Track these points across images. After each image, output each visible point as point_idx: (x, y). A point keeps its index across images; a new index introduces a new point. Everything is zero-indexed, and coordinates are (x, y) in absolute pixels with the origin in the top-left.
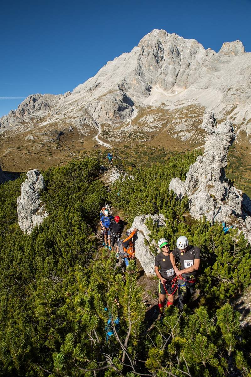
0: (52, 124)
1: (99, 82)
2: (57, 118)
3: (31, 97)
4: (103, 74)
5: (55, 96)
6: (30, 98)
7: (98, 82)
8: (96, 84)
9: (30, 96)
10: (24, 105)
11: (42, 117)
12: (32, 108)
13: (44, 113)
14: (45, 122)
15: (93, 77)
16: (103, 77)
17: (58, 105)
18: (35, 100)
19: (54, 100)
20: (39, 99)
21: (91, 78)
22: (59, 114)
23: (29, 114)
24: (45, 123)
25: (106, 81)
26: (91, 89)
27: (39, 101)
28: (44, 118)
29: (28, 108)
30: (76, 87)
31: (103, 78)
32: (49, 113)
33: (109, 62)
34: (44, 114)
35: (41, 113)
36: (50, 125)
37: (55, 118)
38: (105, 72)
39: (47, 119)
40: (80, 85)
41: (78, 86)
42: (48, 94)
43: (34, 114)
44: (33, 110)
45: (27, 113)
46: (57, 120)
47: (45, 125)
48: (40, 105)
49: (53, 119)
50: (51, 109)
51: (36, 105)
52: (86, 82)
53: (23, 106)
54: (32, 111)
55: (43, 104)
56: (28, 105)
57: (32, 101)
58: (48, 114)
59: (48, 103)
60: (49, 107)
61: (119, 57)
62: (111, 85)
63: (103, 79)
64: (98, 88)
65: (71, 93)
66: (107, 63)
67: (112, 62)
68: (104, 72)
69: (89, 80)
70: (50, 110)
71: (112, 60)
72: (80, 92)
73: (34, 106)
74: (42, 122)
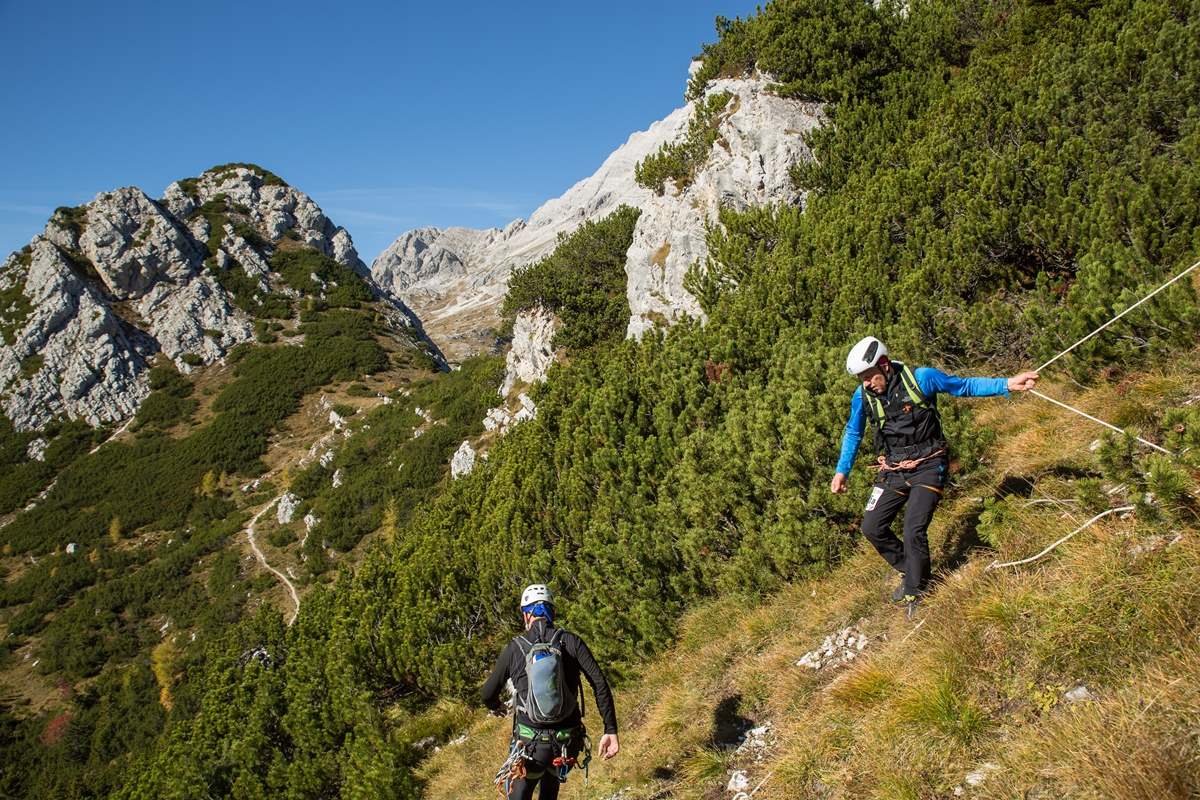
0: (476, 311)
1: (608, 191)
2: (486, 297)
3: (410, 236)
4: (619, 167)
5: (479, 233)
6: (408, 240)
7: (604, 191)
8: (597, 198)
9: (406, 235)
10: (390, 261)
11: (442, 292)
12: (412, 267)
13: (448, 281)
14: (451, 305)
15: (587, 179)
16: (619, 176)
17: (488, 260)
18: (420, 246)
19: (474, 243)
20: (433, 242)
21: (584, 181)
22: (493, 284)
23: (405, 285)
24: (451, 311)
25: (629, 189)
26: (583, 213)
27: (434, 248)
28: (448, 296)
29: (402, 267)
30: (539, 206)
31: (617, 179)
32: (461, 280)
33: (634, 134)
34: (447, 284)
35: (438, 282)
36: (470, 315)
37: (480, 296)
38: (625, 163)
39: (458, 298)
40: (551, 202)
41: (546, 205)
42: (457, 229)
43: (419, 285)
44: (415, 272)
45: (400, 283)
46: (488, 300)
47: (454, 315)
48: (437, 260)
49: (477, 299)
50: (468, 269)
51: (426, 260)
52: (569, 192)
53: (386, 262)
54: (412, 276)
55: (445, 257)
56: (399, 259)
57: (411, 249)
58: (461, 284)
59: (459, 253)
60: (462, 264)
61: (666, 120)
62: (643, 199)
63: (617, 184)
64: (605, 209)
65: (525, 225)
66: (631, 137)
67: (643, 134)
68: (621, 164)
69: (579, 185)
70: (465, 272)
71: (645, 129)
72: (550, 221)
73: (420, 262)
74: (445, 306)
